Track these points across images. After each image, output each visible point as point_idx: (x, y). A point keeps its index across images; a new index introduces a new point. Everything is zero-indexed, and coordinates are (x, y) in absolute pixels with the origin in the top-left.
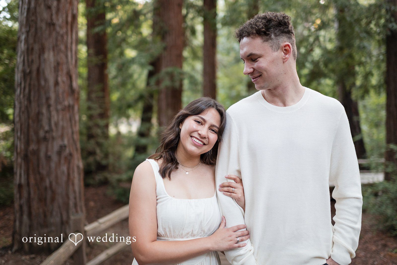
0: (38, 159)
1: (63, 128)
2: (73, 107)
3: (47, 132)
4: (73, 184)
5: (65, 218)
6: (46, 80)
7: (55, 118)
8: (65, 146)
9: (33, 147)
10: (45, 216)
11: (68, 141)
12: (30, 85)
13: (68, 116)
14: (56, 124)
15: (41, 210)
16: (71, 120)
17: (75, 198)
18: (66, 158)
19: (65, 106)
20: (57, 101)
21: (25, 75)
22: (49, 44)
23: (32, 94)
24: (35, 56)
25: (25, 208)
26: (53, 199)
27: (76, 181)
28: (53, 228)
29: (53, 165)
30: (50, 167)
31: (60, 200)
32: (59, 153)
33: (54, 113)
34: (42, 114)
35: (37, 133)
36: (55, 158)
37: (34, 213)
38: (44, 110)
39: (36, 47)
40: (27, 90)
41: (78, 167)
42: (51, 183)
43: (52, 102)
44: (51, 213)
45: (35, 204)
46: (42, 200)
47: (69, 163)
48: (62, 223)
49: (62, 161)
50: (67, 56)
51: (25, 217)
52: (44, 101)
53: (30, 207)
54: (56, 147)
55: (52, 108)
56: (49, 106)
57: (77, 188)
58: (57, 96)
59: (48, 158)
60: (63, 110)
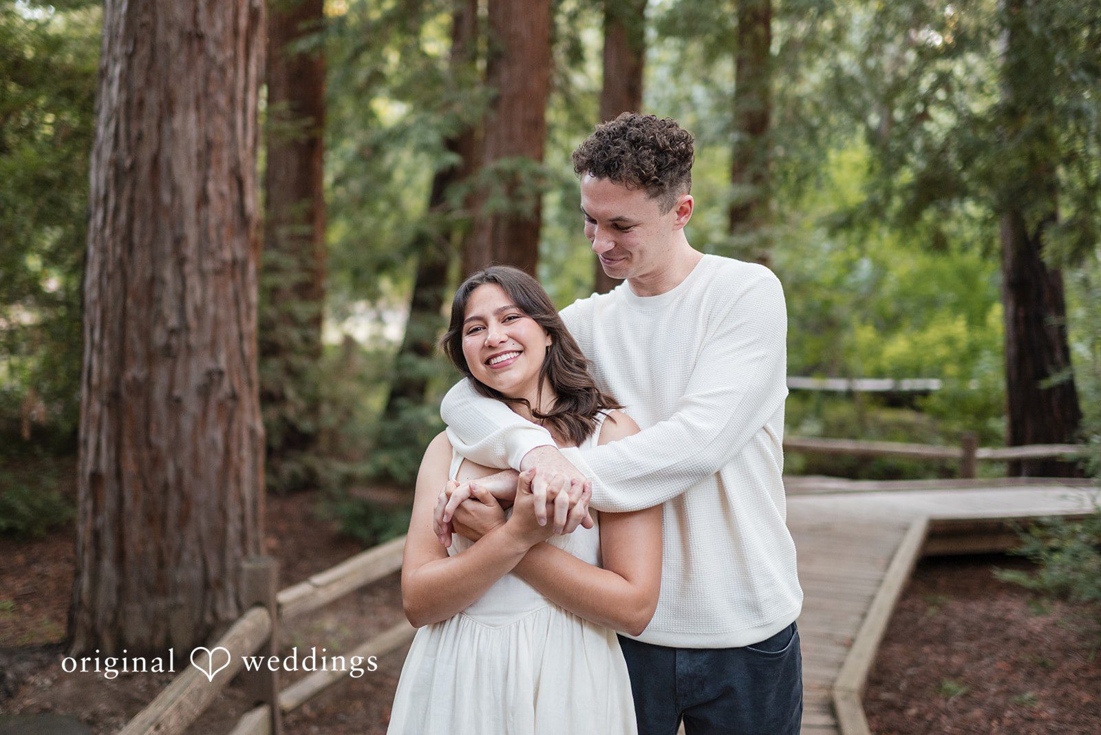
0: (148, 406)
1: (216, 323)
2: (244, 265)
3: (172, 332)
4: (238, 481)
5: (213, 571)
6: (175, 190)
7: (196, 294)
8: (221, 373)
9: (134, 372)
10: (162, 564)
11: (230, 358)
12: (131, 201)
13: (230, 290)
14: (200, 312)
15: (151, 548)
16: (237, 303)
17: (242, 518)
18: (221, 405)
19: (224, 263)
20: (204, 248)
21: (121, 174)
22: (185, 91)
23: (137, 226)
24: (148, 124)
25: (108, 540)
26: (184, 518)
27: (246, 472)
28: (181, 599)
29: (187, 424)
30: (178, 430)
31: (202, 521)
32: (205, 392)
33: (193, 281)
34: (163, 282)
35: (146, 335)
36: (192, 405)
37: (130, 553)
38: (168, 273)
39: (153, 98)
40: (123, 217)
41: (252, 432)
42: (179, 473)
43: (190, 250)
44: (178, 557)
45: (135, 531)
46: (155, 518)
47: (230, 420)
48: (206, 585)
49: (212, 414)
50: (232, 126)
51: (107, 565)
52: (168, 246)
53: (120, 538)
54: (195, 373)
55: (188, 268)
56: (181, 262)
57: (247, 490)
58: (204, 235)
59: (175, 404)
60: (218, 273)
